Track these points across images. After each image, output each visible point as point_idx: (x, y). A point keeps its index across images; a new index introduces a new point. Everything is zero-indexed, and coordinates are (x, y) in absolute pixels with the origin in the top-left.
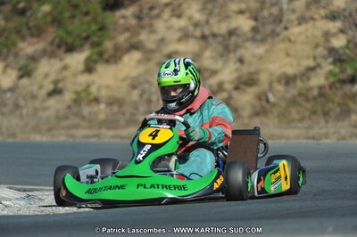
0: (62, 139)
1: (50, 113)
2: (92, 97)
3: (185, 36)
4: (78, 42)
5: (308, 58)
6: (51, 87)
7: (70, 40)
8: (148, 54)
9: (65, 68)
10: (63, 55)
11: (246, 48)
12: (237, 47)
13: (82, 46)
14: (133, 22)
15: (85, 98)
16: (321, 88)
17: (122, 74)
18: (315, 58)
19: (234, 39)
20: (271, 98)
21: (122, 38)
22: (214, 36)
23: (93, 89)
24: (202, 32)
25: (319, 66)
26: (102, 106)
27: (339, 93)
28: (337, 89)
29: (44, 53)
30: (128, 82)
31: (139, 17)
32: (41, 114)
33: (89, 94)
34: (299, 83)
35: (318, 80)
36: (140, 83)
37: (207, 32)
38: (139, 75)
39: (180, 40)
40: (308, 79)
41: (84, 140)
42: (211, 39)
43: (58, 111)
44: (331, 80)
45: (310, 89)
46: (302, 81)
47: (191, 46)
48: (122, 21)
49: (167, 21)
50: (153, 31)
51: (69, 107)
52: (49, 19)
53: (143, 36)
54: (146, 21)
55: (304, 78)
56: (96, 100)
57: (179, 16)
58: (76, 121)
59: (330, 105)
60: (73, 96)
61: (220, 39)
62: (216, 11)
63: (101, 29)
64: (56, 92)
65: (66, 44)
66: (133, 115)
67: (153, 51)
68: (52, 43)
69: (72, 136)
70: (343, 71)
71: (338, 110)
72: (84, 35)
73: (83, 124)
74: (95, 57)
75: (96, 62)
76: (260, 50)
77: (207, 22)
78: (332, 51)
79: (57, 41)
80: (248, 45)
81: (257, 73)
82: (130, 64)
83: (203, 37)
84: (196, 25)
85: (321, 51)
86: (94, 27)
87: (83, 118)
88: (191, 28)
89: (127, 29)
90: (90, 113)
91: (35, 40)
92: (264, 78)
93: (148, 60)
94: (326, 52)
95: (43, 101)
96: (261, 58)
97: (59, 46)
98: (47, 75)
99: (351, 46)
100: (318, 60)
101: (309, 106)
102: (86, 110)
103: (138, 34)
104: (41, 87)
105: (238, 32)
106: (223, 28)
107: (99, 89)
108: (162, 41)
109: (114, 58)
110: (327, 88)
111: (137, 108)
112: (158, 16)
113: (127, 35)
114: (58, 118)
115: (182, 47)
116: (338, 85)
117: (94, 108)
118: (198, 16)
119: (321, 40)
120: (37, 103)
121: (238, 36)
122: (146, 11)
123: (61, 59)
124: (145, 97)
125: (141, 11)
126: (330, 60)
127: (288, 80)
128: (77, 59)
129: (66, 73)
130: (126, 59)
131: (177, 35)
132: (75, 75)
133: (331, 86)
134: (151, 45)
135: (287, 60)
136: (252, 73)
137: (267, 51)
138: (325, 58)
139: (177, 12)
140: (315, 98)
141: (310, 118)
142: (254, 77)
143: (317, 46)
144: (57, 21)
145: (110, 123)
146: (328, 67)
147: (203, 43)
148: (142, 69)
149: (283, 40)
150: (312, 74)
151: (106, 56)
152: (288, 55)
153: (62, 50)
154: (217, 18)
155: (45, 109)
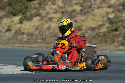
0: (10, 47)
1: (6, 38)
2: (21, 32)
3: (56, 12)
4: (17, 12)
5: (100, 21)
6: (7, 28)
7: (14, 12)
8: (42, 18)
9: (12, 21)
10: (12, 17)
11: (78, 17)
12: (75, 16)
13: (19, 14)
14: (38, 6)
15: (19, 32)
16: (104, 32)
17: (33, 25)
18: (103, 21)
19: (74, 13)
20: (86, 35)
21: (33, 12)
22: (67, 12)
23: (22, 30)
24: (62, 11)
25: (104, 24)
26: (25, 36)
27: (111, 34)
28: (110, 33)
29: (5, 16)
30: (35, 27)
31: (40, 4)
32: (3, 38)
33: (21, 31)
34: (97, 30)
35: (104, 29)
36: (39, 28)
37: (64, 10)
38: (39, 25)
39: (54, 13)
40: (100, 29)
41: (18, 48)
42: (65, 13)
43: (9, 37)
44: (108, 29)
45: (100, 33)
46: (98, 29)
47: (58, 15)
48: (33, 5)
49: (50, 6)
50: (45, 9)
51: (13, 36)
52: (7, 4)
53: (41, 11)
54: (42, 6)
55: (99, 29)
56: (23, 34)
57: (54, 4)
58: (15, 41)
59: (108, 39)
60: (15, 32)
61: (69, 13)
62: (68, 3)
63: (26, 8)
64: (9, 30)
65: (13, 13)
66: (36, 39)
67: (44, 17)
68: (8, 12)
69: (14, 46)
70: (113, 27)
71: (110, 41)
72: (20, 10)
73: (18, 42)
74: (23, 18)
75: (23, 20)
76: (83, 18)
77: (64, 7)
78: (109, 19)
79: (10, 12)
80: (79, 16)
81: (81, 26)
82: (36, 21)
83: (63, 12)
84: (60, 8)
85: (105, 19)
86: (23, 7)
87: (18, 40)
88: (58, 9)
89: (35, 9)
90: (20, 38)
91: (2, 11)
92: (84, 28)
93: (42, 20)
94: (107, 20)
95: (4, 33)
96: (83, 21)
97: (10, 14)
98: (6, 24)
99: (116, 17)
100: (104, 22)
101: (100, 39)
102: (19, 37)
103: (39, 10)
104: (3, 28)
105: (75, 11)
106: (70, 9)
107: (24, 30)
108: (48, 13)
109: (30, 19)
110: (107, 33)
111: (38, 37)
112: (47, 4)
113: (35, 10)
114: (9, 39)
115: (54, 16)
116: (111, 32)
117: (22, 36)
118: (61, 5)
119: (105, 15)
120: (2, 34)
121: (75, 12)
122: (42, 2)
123: (11, 18)
124: (41, 33)
125: (41, 2)
126: (108, 22)
127: (93, 29)
128: (17, 19)
129: (12, 23)
130: (34, 19)
131: (53, 11)
132: (16, 24)
133: (108, 32)
134: (44, 14)
135: (93, 22)
136: (80, 26)
137: (85, 18)
138: (106, 21)
139: (54, 3)
140: (102, 36)
141: (100, 43)
142: (81, 27)
143: (104, 17)
144: (10, 4)
145: (27, 42)
146: (107, 25)
147: (62, 14)
148: (40, 23)
149: (91, 15)
150: (101, 27)
151: (27, 18)
152: (93, 20)
153: (12, 15)
154: (68, 6)
155: (4, 36)
